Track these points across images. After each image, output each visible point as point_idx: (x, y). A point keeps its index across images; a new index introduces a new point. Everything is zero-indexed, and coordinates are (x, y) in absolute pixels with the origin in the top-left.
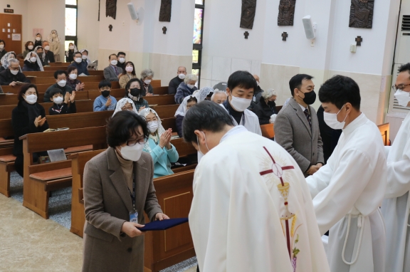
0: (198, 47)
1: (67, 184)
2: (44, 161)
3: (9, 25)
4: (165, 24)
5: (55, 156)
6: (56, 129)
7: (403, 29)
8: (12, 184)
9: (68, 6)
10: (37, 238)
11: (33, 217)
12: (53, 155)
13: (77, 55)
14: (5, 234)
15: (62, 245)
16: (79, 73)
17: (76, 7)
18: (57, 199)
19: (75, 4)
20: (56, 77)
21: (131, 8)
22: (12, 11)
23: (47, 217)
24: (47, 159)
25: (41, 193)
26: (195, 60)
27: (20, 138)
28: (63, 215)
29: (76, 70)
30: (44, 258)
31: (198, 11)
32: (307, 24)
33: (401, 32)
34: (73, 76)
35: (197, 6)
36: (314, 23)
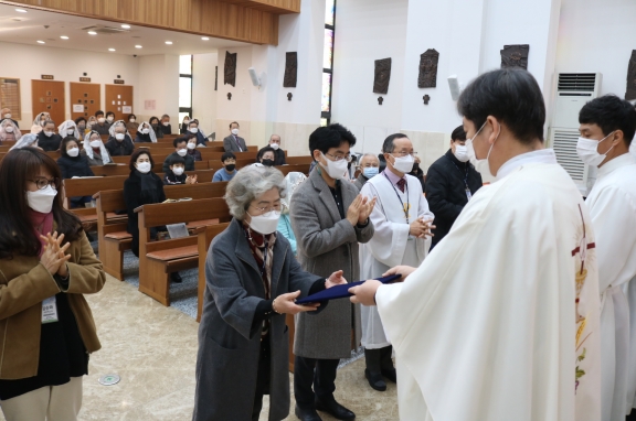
0: (326, 115)
2: (163, 238)
3: (119, 97)
4: (290, 90)
5: (176, 231)
6: (177, 198)
7: (560, 89)
8: (125, 267)
9: (182, 76)
10: (158, 329)
11: (151, 304)
14: (118, 325)
15: (188, 338)
16: (197, 144)
17: (191, 76)
19: (190, 73)
20: (176, 146)
21: (252, 74)
22: (123, 82)
23: (168, 305)
24: (167, 235)
25: (161, 276)
27: (135, 210)
28: (186, 301)
29: (194, 139)
30: (168, 354)
33: (557, 92)
34: (191, 145)
35: (325, 71)
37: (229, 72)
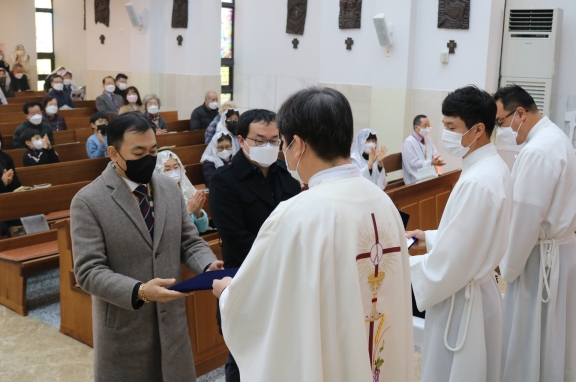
0: (228, 62)
1: (52, 264)
2: (17, 233)
4: (180, 31)
5: (32, 225)
6: (32, 186)
7: (511, 29)
9: (39, 10)
10: (12, 344)
11: (4, 314)
12: (30, 223)
13: (56, 79)
15: (49, 352)
16: (60, 105)
17: (51, 11)
18: (38, 286)
19: (50, 7)
20: (26, 112)
21: (130, 10)
23: (26, 314)
24: (21, 230)
25: (14, 279)
26: (225, 81)
28: (48, 309)
30: (24, 372)
31: (227, 12)
32: (380, 25)
33: (508, 33)
34: (51, 109)
35: (225, 5)
36: (389, 24)
37: (100, 8)
